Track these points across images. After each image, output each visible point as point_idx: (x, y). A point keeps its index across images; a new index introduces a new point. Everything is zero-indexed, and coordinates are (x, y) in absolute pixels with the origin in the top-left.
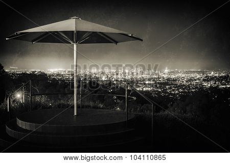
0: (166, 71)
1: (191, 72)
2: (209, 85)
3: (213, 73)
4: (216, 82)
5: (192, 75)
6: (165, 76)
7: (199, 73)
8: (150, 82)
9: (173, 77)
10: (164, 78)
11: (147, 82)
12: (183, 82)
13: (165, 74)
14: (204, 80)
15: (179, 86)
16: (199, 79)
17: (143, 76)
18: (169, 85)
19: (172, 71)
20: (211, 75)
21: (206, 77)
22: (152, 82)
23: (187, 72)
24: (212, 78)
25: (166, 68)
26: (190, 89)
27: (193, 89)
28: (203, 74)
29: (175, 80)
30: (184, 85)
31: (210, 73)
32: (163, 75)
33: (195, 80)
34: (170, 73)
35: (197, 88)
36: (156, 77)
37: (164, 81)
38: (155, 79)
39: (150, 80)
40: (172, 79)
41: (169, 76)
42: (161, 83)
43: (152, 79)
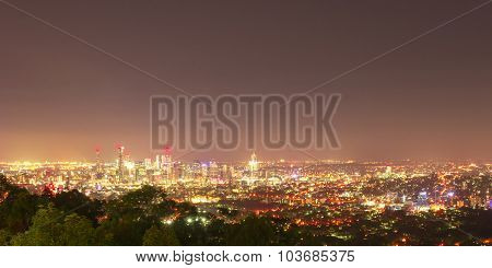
0: (253, 164)
1: (327, 168)
2: (382, 206)
3: (389, 168)
4: (400, 195)
5: (331, 178)
6: (251, 181)
7: (350, 169)
8: (204, 200)
9: (274, 181)
10: (245, 187)
11: (196, 200)
12: (303, 196)
13: (248, 173)
14: (366, 191)
15: (294, 210)
16: (350, 188)
17: (183, 180)
18: (264, 206)
20: (385, 175)
21: (371, 181)
22: (210, 200)
23: (315, 169)
24: (390, 185)
25: (254, 156)
26: (326, 217)
27: (337, 217)
28: (363, 173)
29: (281, 193)
30: (306, 208)
31: (383, 171)
32: (245, 178)
33: (341, 191)
34: (263, 171)
35: (345, 214)
36: (221, 182)
37: (248, 194)
38: (219, 191)
39: (203, 192)
40: (270, 188)
41: (262, 180)
42: (238, 200)
43: (210, 189)
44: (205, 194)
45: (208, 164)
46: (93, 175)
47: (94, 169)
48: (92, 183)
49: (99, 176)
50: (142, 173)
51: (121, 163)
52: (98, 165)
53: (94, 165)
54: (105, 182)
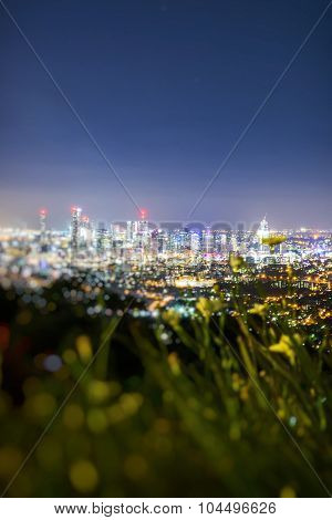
6: (260, 257)
8: (193, 283)
9: (289, 258)
10: (252, 265)
11: (181, 283)
13: (256, 246)
17: (164, 256)
18: (276, 292)
19: (285, 233)
22: (202, 283)
29: (300, 273)
32: (252, 253)
36: (218, 258)
37: (254, 275)
38: (215, 271)
39: (192, 272)
40: (285, 267)
41: (275, 256)
42: (241, 284)
43: (203, 268)
44: (195, 274)
45: (201, 234)
46: (34, 247)
47: (37, 239)
48: (34, 259)
49: (45, 249)
50: (107, 245)
51: (75, 231)
52: (43, 233)
53: (38, 233)
54: (52, 257)
